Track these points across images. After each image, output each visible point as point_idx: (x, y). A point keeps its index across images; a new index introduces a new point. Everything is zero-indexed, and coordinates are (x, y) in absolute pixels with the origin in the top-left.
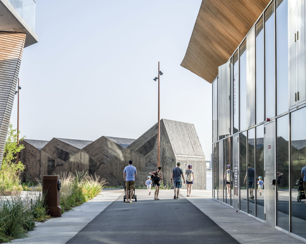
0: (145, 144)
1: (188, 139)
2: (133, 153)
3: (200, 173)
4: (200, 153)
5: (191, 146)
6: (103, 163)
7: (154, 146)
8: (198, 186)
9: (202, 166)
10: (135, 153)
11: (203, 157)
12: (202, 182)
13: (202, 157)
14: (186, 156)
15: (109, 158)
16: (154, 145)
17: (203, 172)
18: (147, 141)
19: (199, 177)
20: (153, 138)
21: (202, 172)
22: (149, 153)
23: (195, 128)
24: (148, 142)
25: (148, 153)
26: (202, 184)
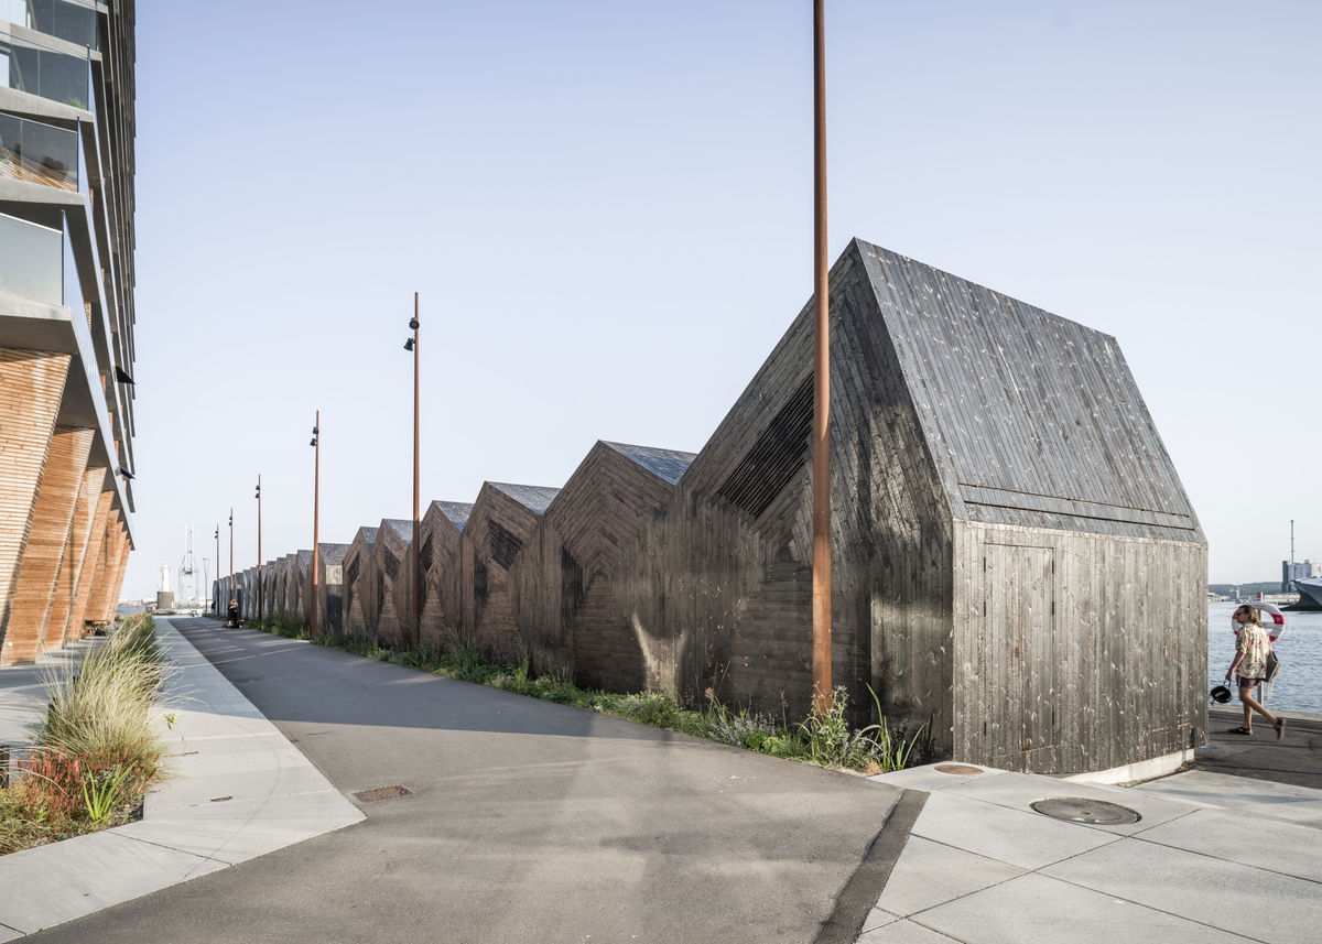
0: (759, 442)
1: (1071, 406)
2: (704, 511)
3: (1167, 626)
4: (1166, 497)
5: (1099, 450)
6: (600, 573)
7: (806, 447)
8: (1150, 712)
9: (1182, 581)
10: (713, 506)
11: (1187, 523)
12: (1179, 684)
13: (1176, 521)
14: (1050, 504)
15: (619, 544)
16: (808, 439)
17: (1184, 618)
18: (771, 418)
19: (1155, 651)
20: (799, 392)
21: (1177, 618)
22: (779, 499)
23: (1123, 360)
24: (774, 423)
25: (772, 499)
26: (1179, 698)
